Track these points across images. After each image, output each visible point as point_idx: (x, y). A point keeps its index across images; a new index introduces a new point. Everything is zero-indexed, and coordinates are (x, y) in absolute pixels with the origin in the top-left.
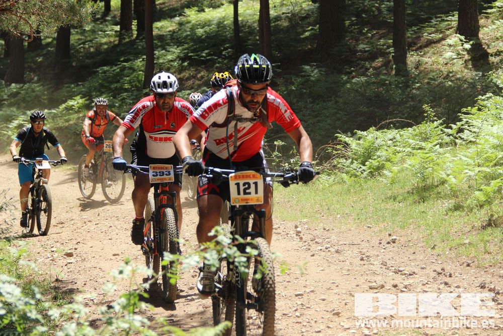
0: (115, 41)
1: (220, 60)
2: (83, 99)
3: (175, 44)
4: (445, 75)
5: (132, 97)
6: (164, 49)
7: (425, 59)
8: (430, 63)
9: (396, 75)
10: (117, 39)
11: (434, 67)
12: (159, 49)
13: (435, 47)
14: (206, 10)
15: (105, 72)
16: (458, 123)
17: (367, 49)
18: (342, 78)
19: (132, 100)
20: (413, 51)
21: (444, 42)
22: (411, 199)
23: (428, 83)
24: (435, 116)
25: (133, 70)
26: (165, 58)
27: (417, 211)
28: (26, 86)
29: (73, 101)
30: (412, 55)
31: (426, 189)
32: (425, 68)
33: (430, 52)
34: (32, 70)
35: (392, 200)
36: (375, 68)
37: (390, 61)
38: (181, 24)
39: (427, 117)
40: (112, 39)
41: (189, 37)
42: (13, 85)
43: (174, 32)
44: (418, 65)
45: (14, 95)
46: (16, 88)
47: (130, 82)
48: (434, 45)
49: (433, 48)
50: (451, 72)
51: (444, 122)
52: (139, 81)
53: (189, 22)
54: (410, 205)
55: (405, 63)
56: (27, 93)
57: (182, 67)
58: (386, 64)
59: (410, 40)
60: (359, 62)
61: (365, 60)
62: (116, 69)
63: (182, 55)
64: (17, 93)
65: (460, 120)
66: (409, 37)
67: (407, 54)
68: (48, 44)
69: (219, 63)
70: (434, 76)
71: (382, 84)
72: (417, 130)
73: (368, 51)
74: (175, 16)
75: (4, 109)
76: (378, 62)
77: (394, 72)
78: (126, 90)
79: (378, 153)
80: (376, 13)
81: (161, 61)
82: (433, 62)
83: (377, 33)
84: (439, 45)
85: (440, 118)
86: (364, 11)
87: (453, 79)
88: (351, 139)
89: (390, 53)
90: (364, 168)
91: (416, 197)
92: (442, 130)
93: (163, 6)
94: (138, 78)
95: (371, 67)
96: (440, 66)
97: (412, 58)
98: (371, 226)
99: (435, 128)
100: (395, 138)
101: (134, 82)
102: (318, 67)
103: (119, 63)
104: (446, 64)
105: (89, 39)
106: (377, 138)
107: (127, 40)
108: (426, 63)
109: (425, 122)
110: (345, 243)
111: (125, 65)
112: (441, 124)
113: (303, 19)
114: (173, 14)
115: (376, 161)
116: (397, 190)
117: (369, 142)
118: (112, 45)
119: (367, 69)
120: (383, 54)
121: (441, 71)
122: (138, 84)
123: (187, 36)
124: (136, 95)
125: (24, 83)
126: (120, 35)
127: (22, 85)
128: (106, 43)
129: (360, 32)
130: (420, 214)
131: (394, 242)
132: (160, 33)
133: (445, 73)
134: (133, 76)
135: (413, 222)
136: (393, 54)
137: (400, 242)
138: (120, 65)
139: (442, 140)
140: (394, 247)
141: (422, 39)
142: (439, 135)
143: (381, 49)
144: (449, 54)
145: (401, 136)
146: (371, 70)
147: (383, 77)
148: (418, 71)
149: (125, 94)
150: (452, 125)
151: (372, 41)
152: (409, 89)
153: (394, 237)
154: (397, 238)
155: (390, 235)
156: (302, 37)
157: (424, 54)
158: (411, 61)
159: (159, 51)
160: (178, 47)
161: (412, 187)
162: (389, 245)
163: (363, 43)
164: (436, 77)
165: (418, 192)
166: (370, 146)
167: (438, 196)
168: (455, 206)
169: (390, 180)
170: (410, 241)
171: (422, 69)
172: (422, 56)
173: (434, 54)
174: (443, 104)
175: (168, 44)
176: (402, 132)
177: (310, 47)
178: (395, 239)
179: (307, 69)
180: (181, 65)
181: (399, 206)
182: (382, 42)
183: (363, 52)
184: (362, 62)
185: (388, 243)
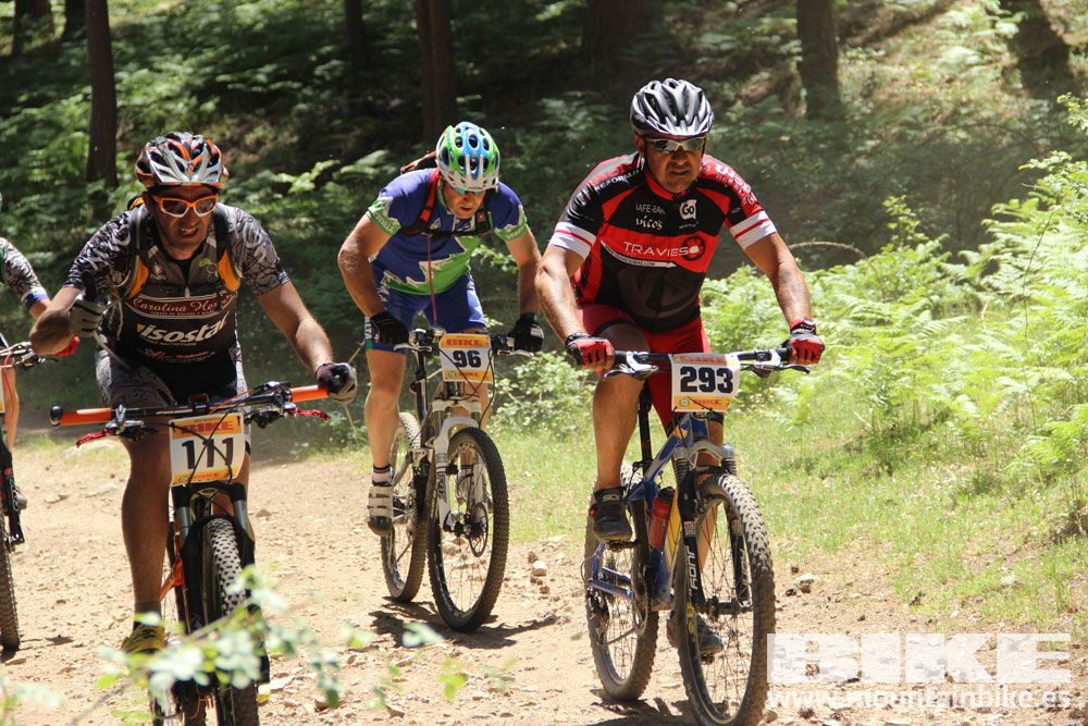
1: (308, 91)
3: (177, 48)
4: (947, 113)
5: (54, 207)
6: (145, 63)
7: (891, 70)
8: (904, 80)
9: (810, 117)
10: (9, 39)
11: (917, 89)
12: (132, 66)
13: (917, 33)
16: (984, 247)
17: (725, 47)
19: (53, 214)
20: (854, 46)
21: (940, 20)
22: (854, 468)
23: (901, 137)
24: (918, 229)
25: (55, 127)
26: (149, 90)
27: (872, 499)
30: (853, 59)
31: (895, 435)
32: (892, 95)
33: (905, 48)
35: (803, 471)
36: (750, 101)
37: (789, 79)
39: (896, 231)
41: (217, 30)
43: (172, 15)
44: (869, 89)
47: (47, 164)
48: (913, 29)
49: (911, 36)
50: (964, 105)
51: (946, 246)
52: (75, 161)
54: (854, 483)
55: (834, 84)
57: (200, 115)
58: (781, 88)
59: (845, 16)
61: (722, 77)
62: (9, 127)
63: (199, 82)
65: (991, 238)
66: (842, 9)
67: (836, 56)
69: (306, 100)
70: (915, 117)
71: (771, 143)
72: (870, 272)
73: (728, 52)
76: (759, 82)
77: (803, 110)
78: (39, 188)
81: (137, 100)
82: (914, 78)
84: (928, 28)
85: (932, 235)
87: (971, 122)
89: (790, 55)
91: (871, 462)
92: (939, 269)
94: (70, 150)
95: (738, 97)
96: (931, 88)
97: (853, 68)
99: (922, 262)
101: (59, 162)
102: (587, 102)
103: (14, 110)
104: (950, 81)
106: (755, 298)
107: (38, 42)
108: (894, 80)
109: (891, 246)
111: (32, 116)
112: (937, 252)
116: (817, 441)
117: (734, 310)
119: (728, 103)
120: (772, 59)
121: (937, 103)
122: (71, 169)
123: (212, 25)
124: (67, 201)
126: (16, 27)
130: (881, 507)
131: (806, 590)
132: (132, 19)
133: (949, 108)
134: (54, 145)
135: (859, 530)
136: (800, 59)
137: (824, 588)
138: (19, 113)
139: (941, 295)
140: (806, 604)
141: (880, 12)
142: (933, 282)
143: (765, 46)
144: (956, 52)
145: (826, 288)
146: (739, 104)
147: (771, 124)
148: (871, 105)
149: (36, 198)
150: (969, 254)
151: (738, 23)
152: (845, 157)
153: (806, 576)
154: (816, 578)
155: (795, 570)
156: (541, 17)
157: (887, 55)
158: (851, 76)
159: (131, 73)
160: (185, 57)
161: (856, 433)
162: (794, 598)
163: (712, 30)
164: (921, 118)
165: (874, 445)
166: (737, 321)
167: (932, 454)
168: (976, 482)
169: (796, 414)
170: (850, 585)
171: (881, 96)
172: (880, 61)
173: (916, 53)
174: (942, 195)
175: (157, 51)
176: (829, 278)
177: (563, 45)
178: (810, 582)
179: (556, 109)
180: (195, 110)
181: (821, 487)
182: (765, 25)
183: (714, 54)
184: (713, 84)
185: (791, 593)
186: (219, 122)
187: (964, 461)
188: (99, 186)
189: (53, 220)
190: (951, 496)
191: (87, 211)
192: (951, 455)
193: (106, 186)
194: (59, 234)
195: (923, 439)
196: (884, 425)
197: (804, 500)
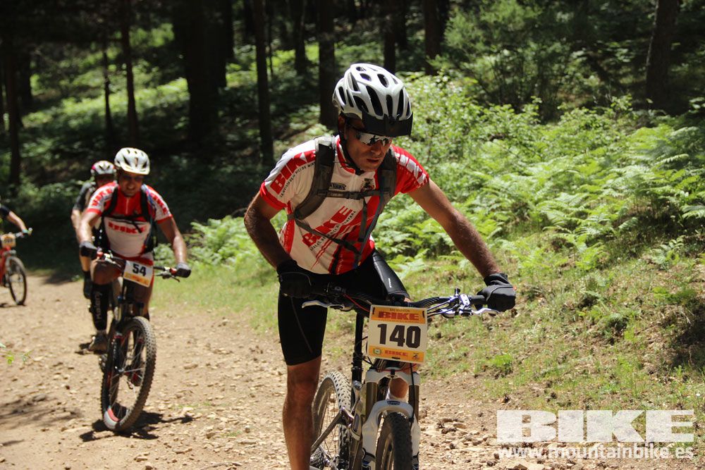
13: (300, 136)
17: (236, 139)
18: (210, 169)
20: (279, 139)
21: (307, 132)
22: (253, 284)
27: (255, 294)
30: (278, 145)
33: (296, 141)
35: (237, 285)
36: (244, 157)
37: (257, 151)
48: (298, 134)
49: (297, 137)
54: (252, 289)
55: (271, 152)
58: (254, 154)
59: (278, 130)
60: (229, 152)
61: (235, 149)
66: (277, 127)
67: (273, 143)
73: (236, 141)
76: (248, 151)
77: (261, 161)
79: (231, 241)
83: (247, 123)
84: (304, 135)
88: (207, 228)
89: (257, 143)
90: (216, 255)
91: (258, 282)
95: (240, 156)
98: (211, 311)
102: (187, 157)
106: (230, 227)
113: (179, 109)
115: (229, 248)
116: (243, 275)
117: (223, 230)
119: (236, 158)
120: (252, 143)
129: (233, 123)
130: (257, 297)
131: (225, 325)
135: (248, 305)
136: (260, 144)
137: (231, 324)
143: (250, 139)
146: (240, 159)
147: (249, 166)
151: (241, 131)
153: (225, 320)
154: (229, 321)
155: (224, 318)
156: (175, 127)
162: (220, 328)
163: (233, 134)
166: (224, 234)
170: (238, 323)
177: (183, 137)
178: (227, 322)
179: (176, 159)
181: (242, 290)
182: (250, 133)
183: (233, 142)
184: (232, 152)
185: (220, 326)
197: (236, 295)
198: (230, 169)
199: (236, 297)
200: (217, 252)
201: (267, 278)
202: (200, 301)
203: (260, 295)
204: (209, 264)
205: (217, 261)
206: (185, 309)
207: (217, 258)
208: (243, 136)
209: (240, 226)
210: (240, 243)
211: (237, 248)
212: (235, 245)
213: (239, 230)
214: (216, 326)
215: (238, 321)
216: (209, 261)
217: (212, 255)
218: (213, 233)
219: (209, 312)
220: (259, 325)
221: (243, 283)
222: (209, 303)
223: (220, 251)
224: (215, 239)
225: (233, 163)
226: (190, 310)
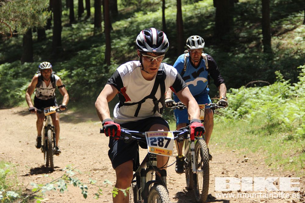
0: (91, 34)
2: (67, 71)
3: (126, 35)
4: (295, 51)
5: (96, 70)
6: (119, 38)
7: (283, 42)
8: (286, 44)
9: (264, 52)
10: (93, 33)
11: (289, 46)
12: (116, 39)
13: (290, 33)
14: (149, 13)
15: (82, 54)
16: (299, 83)
17: (246, 36)
18: (228, 55)
19: (96, 71)
20: (275, 36)
21: (295, 30)
22: (263, 133)
23: (284, 57)
24: (283, 78)
25: (99, 51)
26: (119, 44)
27: (265, 140)
28: (34, 64)
29: (60, 73)
30: (275, 39)
31: (273, 126)
32: (283, 47)
33: (286, 37)
34: (38, 54)
35: (251, 133)
36: (251, 48)
37: (260, 43)
38: (131, 23)
40: (89, 33)
41: (135, 31)
42: (26, 63)
43: (126, 28)
44: (278, 45)
45: (26, 70)
46: (27, 65)
47: (96, 60)
48: (289, 32)
49: (288, 34)
50: (299, 50)
51: (290, 82)
52: (102, 60)
53: (136, 21)
54: (262, 136)
55: (270, 44)
56: (33, 68)
57: (130, 49)
58: (258, 46)
59: (274, 29)
60: (241, 44)
61: (245, 42)
62: (89, 52)
63: (130, 42)
64: (28, 68)
65: (300, 81)
66: (273, 28)
67: (270, 38)
68: (50, 38)
70: (288, 52)
71: (254, 58)
72: (272, 88)
73: (246, 37)
74: (129, 17)
75: (19, 79)
76: (253, 44)
77: (263, 50)
78: (94, 65)
79: (245, 103)
80: (254, 12)
81: (117, 46)
82: (288, 43)
83: (253, 25)
84: (292, 32)
85: (286, 80)
86: (246, 11)
87: (300, 54)
89: (260, 38)
90: (235, 112)
91: (267, 132)
92: (288, 88)
93: (123, 11)
94: (101, 57)
95: (248, 47)
96: (292, 46)
97: (275, 41)
98: (235, 151)
99: (284, 86)
100: (257, 93)
101: (99, 60)
102: (213, 48)
103: (91, 48)
104: (297, 44)
105: (75, 33)
106: (244, 93)
107: (98, 33)
108: (284, 44)
109: (276, 82)
110: (215, 162)
111: (95, 50)
112: (288, 84)
113: (208, 17)
114: (128, 16)
115: (244, 108)
116: (255, 126)
117: (240, 96)
118: (89, 36)
119: (246, 49)
120: (256, 38)
121: (293, 49)
122: (101, 61)
123: (134, 30)
124: (99, 68)
125: (33, 62)
126: (94, 30)
127: (31, 63)
128: (85, 36)
129: (243, 26)
130: (267, 142)
131: (246, 161)
132: (118, 28)
133: (296, 50)
134: (98, 56)
135: (261, 148)
136: (262, 39)
137: (250, 161)
138: (91, 49)
139: (288, 93)
140: (245, 165)
141: (282, 28)
142: (287, 90)
143: (255, 36)
144: (298, 38)
145: (262, 91)
146: (248, 49)
147: (254, 54)
148: (278, 49)
149: (93, 68)
150: (295, 84)
151: (249, 30)
152: (270, 61)
153: (247, 158)
154: (249, 159)
155: (245, 157)
156: (206, 29)
157: (283, 38)
158: (274, 43)
159: (116, 40)
160: (128, 37)
161: (264, 125)
162: (243, 163)
163: (244, 32)
164: (289, 53)
165: (268, 128)
166: (241, 98)
167: (280, 130)
168: (289, 137)
169: (250, 120)
170: (256, 161)
171: (281, 47)
172: (281, 39)
173: (289, 38)
174: (291, 70)
175: (122, 36)
176: (263, 89)
177: (210, 35)
178: (248, 159)
179: (206, 50)
180: (129, 48)
181: (255, 137)
182: (255, 31)
183: (243, 37)
184: (243, 44)
185: (243, 162)
186: (134, 51)
187: (287, 132)
188: (106, 65)
189: (96, 72)
190: (283, 140)
191: (104, 71)
192: (284, 131)
193: (108, 65)
194: (97, 76)
195: (279, 127)
196: (270, 123)
197: (251, 140)
198: (241, 55)
199: (252, 142)
200: (236, 110)
201: (273, 129)
202: (226, 143)
203: (269, 141)
204: (231, 118)
205: (236, 116)
206: (217, 148)
207: (236, 114)
208: (250, 33)
209: (251, 93)
210: (252, 105)
211: (251, 108)
212: (249, 106)
213: (250, 96)
214: (240, 162)
215: (256, 159)
216: (232, 116)
217: (233, 113)
218: (233, 97)
219: (234, 152)
220: (272, 164)
221: (256, 132)
222: (233, 146)
223: (238, 109)
224: (235, 101)
225: (243, 52)
226: (220, 149)
